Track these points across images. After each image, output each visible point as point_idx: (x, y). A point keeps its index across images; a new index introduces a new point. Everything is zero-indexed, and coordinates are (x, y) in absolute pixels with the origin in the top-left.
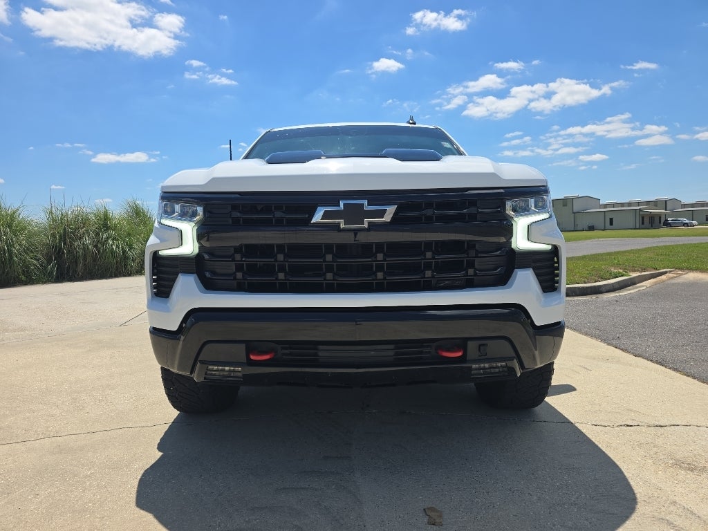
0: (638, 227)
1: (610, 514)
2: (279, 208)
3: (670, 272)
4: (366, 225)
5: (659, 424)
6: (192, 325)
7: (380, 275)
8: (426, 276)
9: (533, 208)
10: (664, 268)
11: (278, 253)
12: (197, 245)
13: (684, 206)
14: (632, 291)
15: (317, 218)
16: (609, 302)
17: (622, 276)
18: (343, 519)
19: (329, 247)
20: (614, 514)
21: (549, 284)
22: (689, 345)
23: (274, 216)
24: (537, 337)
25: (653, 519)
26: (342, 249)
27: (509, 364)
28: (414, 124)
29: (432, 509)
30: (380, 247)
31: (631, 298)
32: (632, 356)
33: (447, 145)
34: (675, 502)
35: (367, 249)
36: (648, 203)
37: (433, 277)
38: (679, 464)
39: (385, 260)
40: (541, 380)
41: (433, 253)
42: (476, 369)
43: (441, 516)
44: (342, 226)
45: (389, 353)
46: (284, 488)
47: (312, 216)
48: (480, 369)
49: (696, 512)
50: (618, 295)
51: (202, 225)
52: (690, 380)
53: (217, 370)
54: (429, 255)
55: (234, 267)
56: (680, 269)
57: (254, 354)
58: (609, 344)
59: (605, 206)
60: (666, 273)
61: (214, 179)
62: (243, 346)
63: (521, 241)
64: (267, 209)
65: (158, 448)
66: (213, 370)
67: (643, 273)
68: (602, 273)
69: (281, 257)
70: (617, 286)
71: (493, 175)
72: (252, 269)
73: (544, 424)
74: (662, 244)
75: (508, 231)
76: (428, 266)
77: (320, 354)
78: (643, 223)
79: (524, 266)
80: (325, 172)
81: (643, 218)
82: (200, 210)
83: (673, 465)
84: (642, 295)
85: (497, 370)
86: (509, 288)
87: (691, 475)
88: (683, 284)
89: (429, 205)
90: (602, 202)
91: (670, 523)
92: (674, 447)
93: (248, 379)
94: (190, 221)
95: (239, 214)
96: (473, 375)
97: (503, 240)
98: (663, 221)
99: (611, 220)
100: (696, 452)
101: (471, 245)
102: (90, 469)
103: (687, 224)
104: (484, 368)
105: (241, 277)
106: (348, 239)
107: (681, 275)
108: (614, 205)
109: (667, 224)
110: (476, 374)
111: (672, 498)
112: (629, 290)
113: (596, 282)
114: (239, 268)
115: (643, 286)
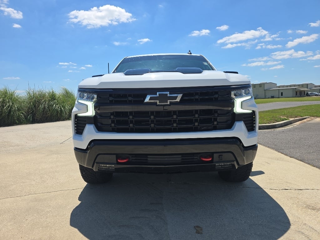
0: (294, 96)
1: (276, 229)
2: (130, 96)
3: (308, 118)
4: (169, 103)
5: (300, 189)
6: (93, 147)
7: (175, 125)
8: (195, 125)
9: (244, 94)
10: (305, 116)
11: (130, 115)
12: (94, 112)
13: (316, 86)
14: (290, 127)
15: (147, 100)
16: (280, 132)
17: (286, 120)
18: (159, 231)
19: (152, 113)
20: (278, 229)
21: (251, 127)
22: (315, 152)
23: (128, 99)
24: (245, 151)
25: (295, 231)
26: (158, 114)
27: (232, 163)
28: (191, 54)
29: (198, 227)
30: (175, 112)
31: (290, 130)
32: (289, 157)
33: (206, 64)
34: (306, 224)
35: (169, 114)
36: (299, 85)
37: (198, 125)
38: (308, 207)
39: (177, 118)
40: (247, 170)
41: (199, 115)
42: (217, 166)
43: (201, 230)
44: (158, 103)
45: (179, 159)
46: (133, 217)
47: (144, 99)
48: (219, 166)
49: (315, 228)
50: (284, 129)
51: (96, 103)
52: (315, 168)
53: (104, 166)
54: (197, 116)
55: (111, 121)
56: (313, 116)
57: (119, 160)
58: (279, 152)
59: (279, 87)
60: (306, 118)
61: (101, 83)
62: (115, 156)
63: (238, 109)
64: (125, 96)
65: (78, 199)
66: (101, 166)
67: (296, 119)
68: (277, 119)
69: (131, 117)
70: (283, 125)
71: (226, 80)
72: (119, 122)
73: (248, 188)
74: (305, 105)
75: (232, 105)
76: (196, 121)
77: (149, 159)
78: (296, 95)
79: (239, 120)
80: (150, 80)
81: (297, 92)
82: (96, 96)
83: (305, 207)
84: (295, 128)
85: (227, 166)
86: (233, 130)
87: (314, 212)
88: (314, 124)
89: (197, 94)
90: (278, 85)
91: (303, 233)
92: (306, 199)
93: (117, 170)
94: (91, 101)
95: (113, 99)
96: (216, 168)
97: (230, 109)
98: (306, 94)
99: (282, 93)
100: (316, 202)
101: (216, 111)
102: (49, 208)
103: (317, 95)
104: (221, 165)
105: (114, 126)
106: (161, 109)
107: (313, 119)
108: (283, 86)
109: (308, 95)
110: (217, 168)
111: (304, 222)
112: (289, 126)
113: (274, 123)
114: (113, 122)
115: (295, 125)
